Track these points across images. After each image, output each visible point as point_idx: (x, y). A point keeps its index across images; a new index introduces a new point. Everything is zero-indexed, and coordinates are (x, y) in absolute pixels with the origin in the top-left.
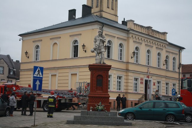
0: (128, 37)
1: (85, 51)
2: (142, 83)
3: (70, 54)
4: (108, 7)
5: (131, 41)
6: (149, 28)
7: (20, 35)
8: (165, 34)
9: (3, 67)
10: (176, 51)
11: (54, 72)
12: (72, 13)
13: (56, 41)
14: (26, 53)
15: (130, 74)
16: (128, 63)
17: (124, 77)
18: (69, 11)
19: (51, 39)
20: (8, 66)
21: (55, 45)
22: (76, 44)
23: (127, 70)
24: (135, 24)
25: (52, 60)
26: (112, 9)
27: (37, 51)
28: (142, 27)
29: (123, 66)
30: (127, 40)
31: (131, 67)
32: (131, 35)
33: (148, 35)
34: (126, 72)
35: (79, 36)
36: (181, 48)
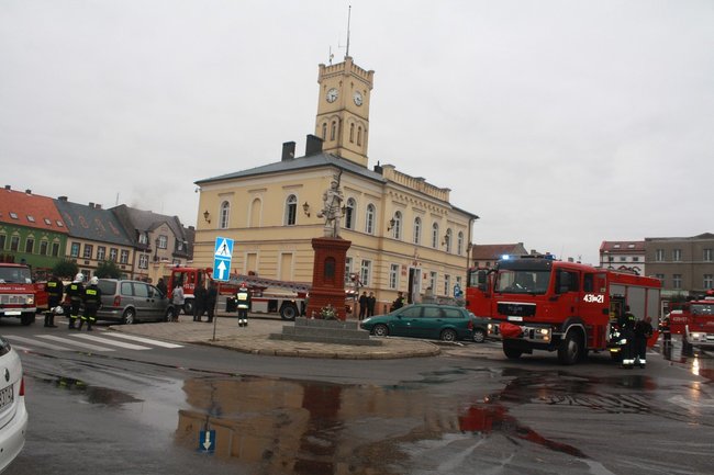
0: (384, 195)
1: (309, 215)
2: (404, 273)
3: (283, 218)
4: (352, 141)
5: (388, 201)
6: (420, 180)
7: (197, 183)
8: (446, 191)
9: (167, 237)
10: (465, 221)
11: (252, 250)
12: (289, 148)
13: (258, 195)
14: (207, 214)
15: (384, 258)
16: (381, 238)
17: (373, 263)
18: (284, 144)
19: (250, 191)
20: (175, 235)
21: (257, 203)
22: (293, 203)
23: (380, 251)
24: (396, 172)
25: (251, 228)
26: (359, 145)
27: (225, 212)
28: (408, 177)
29: (373, 244)
30: (382, 199)
31: (387, 246)
32: (388, 191)
33: (418, 192)
35: (300, 189)
36: (473, 217)
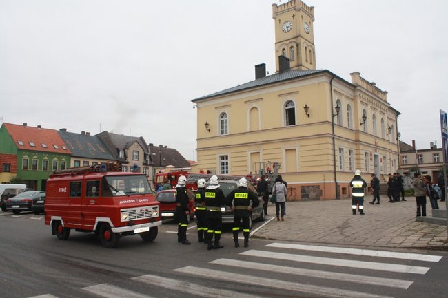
0: (355, 96)
1: (309, 116)
2: (371, 159)
3: (282, 120)
4: (307, 61)
5: (359, 100)
6: (373, 84)
7: (194, 101)
8: (385, 93)
9: (138, 152)
10: (392, 116)
11: (254, 149)
12: (260, 70)
13: (254, 105)
14: (207, 124)
15: (361, 147)
16: (357, 131)
17: (354, 152)
18: (256, 67)
19: (246, 102)
20: (144, 150)
21: (254, 111)
22: (290, 107)
23: (357, 142)
24: (361, 78)
25: (251, 132)
26: (311, 63)
27: (222, 122)
28: (367, 82)
29: (351, 136)
30: (354, 99)
31: (362, 138)
32: (358, 93)
33: (373, 94)
34: (356, 144)
35: (296, 95)
36: (398, 113)
